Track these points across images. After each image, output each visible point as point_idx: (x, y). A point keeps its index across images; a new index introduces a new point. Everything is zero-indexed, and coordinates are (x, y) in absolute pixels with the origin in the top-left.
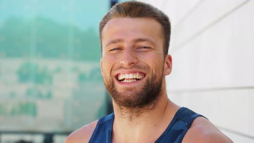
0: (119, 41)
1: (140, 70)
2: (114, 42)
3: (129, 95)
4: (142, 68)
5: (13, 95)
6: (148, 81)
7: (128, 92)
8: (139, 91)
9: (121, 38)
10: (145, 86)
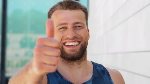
0: (65, 24)
1: (78, 40)
2: (62, 25)
3: (73, 54)
4: (79, 39)
5: (17, 55)
6: (82, 45)
7: (72, 52)
8: (78, 51)
9: (66, 22)
10: (81, 48)
